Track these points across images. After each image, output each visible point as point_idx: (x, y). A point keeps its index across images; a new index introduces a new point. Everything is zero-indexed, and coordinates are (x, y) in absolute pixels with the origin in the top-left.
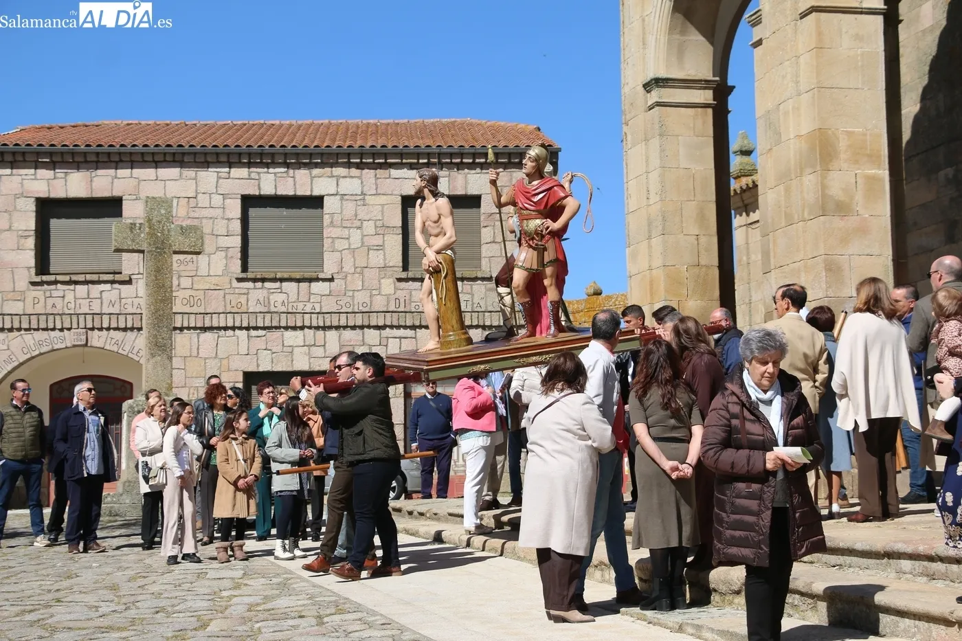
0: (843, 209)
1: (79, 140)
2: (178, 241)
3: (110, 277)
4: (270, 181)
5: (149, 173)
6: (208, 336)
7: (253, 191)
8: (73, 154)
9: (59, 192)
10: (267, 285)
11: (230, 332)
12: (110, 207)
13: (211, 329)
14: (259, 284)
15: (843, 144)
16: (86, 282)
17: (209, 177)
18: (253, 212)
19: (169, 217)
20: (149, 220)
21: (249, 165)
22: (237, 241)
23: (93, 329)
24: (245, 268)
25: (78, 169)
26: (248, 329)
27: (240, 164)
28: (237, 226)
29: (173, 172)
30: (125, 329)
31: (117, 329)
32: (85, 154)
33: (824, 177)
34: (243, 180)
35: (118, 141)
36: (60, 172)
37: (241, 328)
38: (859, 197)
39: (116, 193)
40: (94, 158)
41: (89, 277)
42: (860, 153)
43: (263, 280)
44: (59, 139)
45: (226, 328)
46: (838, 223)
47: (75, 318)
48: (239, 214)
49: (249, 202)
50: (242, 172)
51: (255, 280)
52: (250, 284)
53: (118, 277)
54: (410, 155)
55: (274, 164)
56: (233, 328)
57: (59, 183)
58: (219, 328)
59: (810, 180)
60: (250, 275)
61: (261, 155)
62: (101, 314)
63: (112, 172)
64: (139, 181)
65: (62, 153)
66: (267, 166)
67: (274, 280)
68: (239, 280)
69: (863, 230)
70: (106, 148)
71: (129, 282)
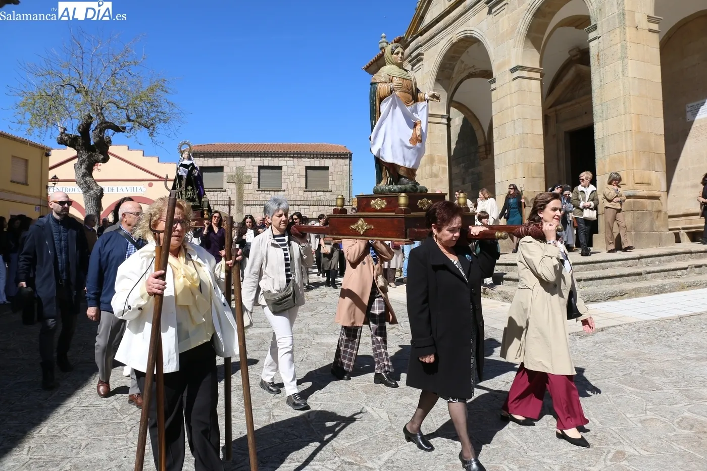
0: (436, 176)
1: (212, 149)
2: (245, 180)
3: (220, 190)
4: (267, 162)
5: (231, 159)
6: (248, 207)
7: (261, 164)
8: (210, 153)
9: (206, 165)
10: (265, 192)
11: (254, 206)
12: (220, 169)
13: (249, 205)
14: (263, 192)
15: (436, 158)
16: (213, 191)
17: (249, 160)
18: (261, 171)
19: (243, 173)
20: (237, 174)
21: (261, 157)
22: (257, 179)
23: (215, 205)
24: (259, 187)
25: (211, 158)
26: (260, 205)
27: (258, 157)
28: (257, 175)
29: (238, 159)
30: (224, 205)
31: (222, 205)
32: (213, 154)
33: (431, 167)
34: (259, 161)
35: (222, 150)
36: (206, 159)
37: (258, 205)
38: (440, 172)
39: (222, 165)
40: (216, 155)
41: (214, 190)
42: (441, 161)
43: (264, 191)
44: (206, 149)
45: (253, 205)
46: (435, 179)
47: (212, 202)
48: (257, 171)
49: (260, 168)
50: (259, 159)
51: (262, 191)
52: (260, 192)
53: (222, 190)
54: (308, 154)
55: (268, 157)
56: (255, 205)
57: (206, 162)
58: (251, 205)
59: (428, 168)
60: (260, 189)
61: (264, 154)
62: (217, 200)
63: (221, 159)
64: (229, 161)
65: (207, 153)
66: (266, 157)
67: (268, 191)
68: (257, 191)
69: (441, 182)
70: (219, 152)
71: (225, 191)
